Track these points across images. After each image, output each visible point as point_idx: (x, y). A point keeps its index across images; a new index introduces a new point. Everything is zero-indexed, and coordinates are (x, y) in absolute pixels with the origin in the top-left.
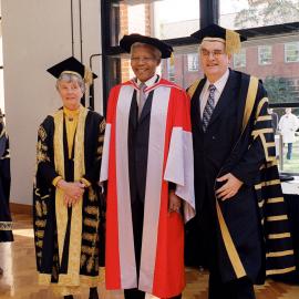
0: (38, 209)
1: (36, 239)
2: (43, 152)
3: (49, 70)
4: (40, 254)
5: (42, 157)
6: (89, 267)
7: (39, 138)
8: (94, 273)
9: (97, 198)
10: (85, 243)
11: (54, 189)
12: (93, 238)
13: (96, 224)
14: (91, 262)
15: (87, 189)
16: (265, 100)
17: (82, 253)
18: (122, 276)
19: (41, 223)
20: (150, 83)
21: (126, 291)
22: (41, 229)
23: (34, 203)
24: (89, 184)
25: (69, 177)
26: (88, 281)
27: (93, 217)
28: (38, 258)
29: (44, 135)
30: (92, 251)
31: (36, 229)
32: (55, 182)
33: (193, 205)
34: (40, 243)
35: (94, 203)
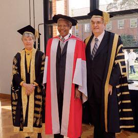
0: (14, 96)
1: (13, 110)
2: (16, 69)
3: (18, 31)
4: (14, 118)
5: (15, 72)
6: (38, 124)
7: (14, 63)
8: (40, 126)
9: (41, 91)
10: (35, 112)
11: (21, 87)
12: (39, 110)
13: (40, 103)
14: (38, 121)
15: (36, 87)
16: (121, 45)
17: (34, 117)
19: (15, 103)
20: (66, 38)
21: (55, 135)
22: (15, 106)
23: (12, 94)
24: (37, 85)
25: (28, 81)
26: (37, 130)
27: (39, 100)
28: (13, 119)
29: (16, 62)
30: (39, 116)
31: (13, 106)
32: (21, 84)
34: (14, 113)
35: (40, 94)
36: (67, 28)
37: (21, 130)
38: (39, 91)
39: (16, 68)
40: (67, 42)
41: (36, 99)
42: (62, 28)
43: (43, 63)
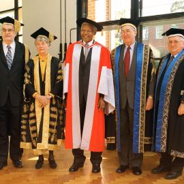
0: (25, 108)
3: (32, 36)
4: (23, 132)
5: (27, 81)
6: (52, 140)
7: (26, 71)
8: (55, 143)
12: (55, 124)
13: (56, 117)
14: (53, 137)
18: (74, 142)
20: (90, 44)
22: (25, 119)
24: (53, 96)
26: (52, 147)
27: (54, 113)
30: (54, 131)
32: (34, 95)
33: (113, 104)
34: (24, 127)
35: (55, 106)
36: (90, 33)
37: (34, 147)
38: (54, 103)
39: (29, 77)
40: (91, 49)
41: (51, 112)
42: (86, 33)
43: (59, 72)
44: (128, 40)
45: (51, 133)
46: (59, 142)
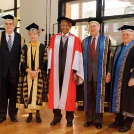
4: (18, 97)
5: (22, 60)
6: (39, 102)
8: (41, 104)
10: (38, 93)
12: (41, 91)
13: (42, 86)
14: (39, 100)
18: (55, 104)
19: (20, 85)
26: (38, 108)
27: (41, 83)
29: (23, 52)
30: (40, 96)
32: (27, 70)
33: (83, 78)
35: (42, 78)
36: (68, 27)
37: (26, 107)
38: (41, 76)
39: (24, 57)
40: (68, 38)
41: (39, 82)
42: (65, 27)
43: (45, 54)
44: (94, 33)
45: (38, 98)
46: (44, 104)
